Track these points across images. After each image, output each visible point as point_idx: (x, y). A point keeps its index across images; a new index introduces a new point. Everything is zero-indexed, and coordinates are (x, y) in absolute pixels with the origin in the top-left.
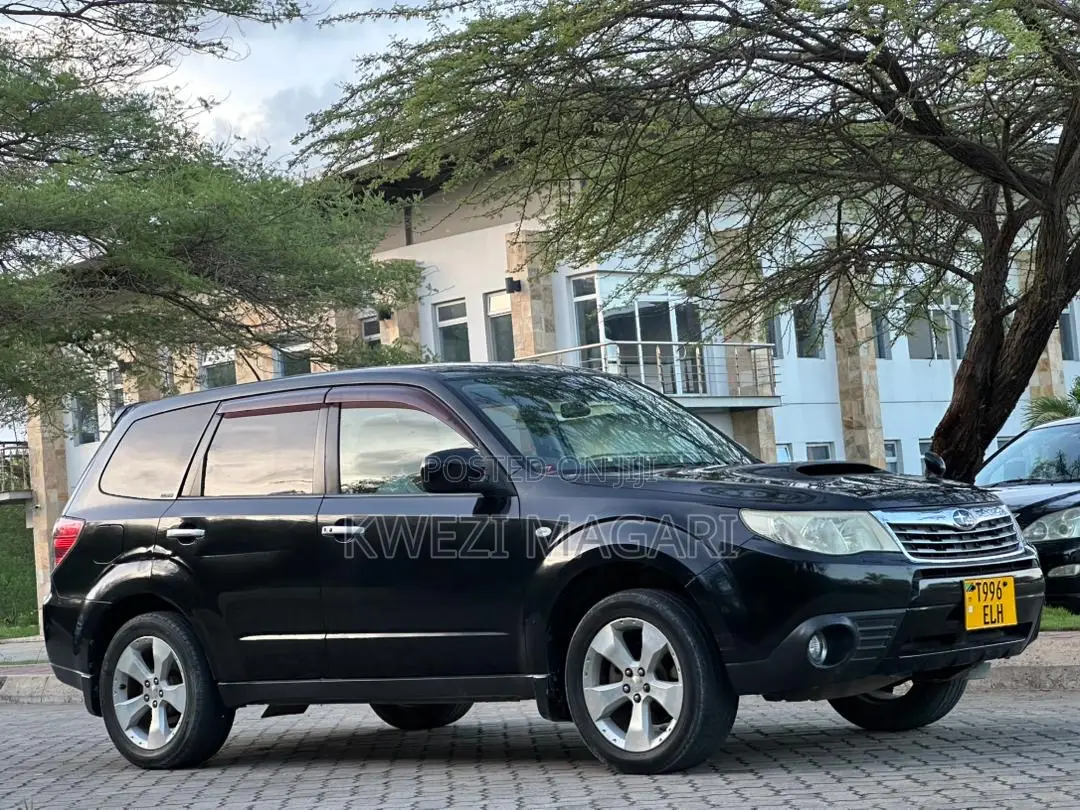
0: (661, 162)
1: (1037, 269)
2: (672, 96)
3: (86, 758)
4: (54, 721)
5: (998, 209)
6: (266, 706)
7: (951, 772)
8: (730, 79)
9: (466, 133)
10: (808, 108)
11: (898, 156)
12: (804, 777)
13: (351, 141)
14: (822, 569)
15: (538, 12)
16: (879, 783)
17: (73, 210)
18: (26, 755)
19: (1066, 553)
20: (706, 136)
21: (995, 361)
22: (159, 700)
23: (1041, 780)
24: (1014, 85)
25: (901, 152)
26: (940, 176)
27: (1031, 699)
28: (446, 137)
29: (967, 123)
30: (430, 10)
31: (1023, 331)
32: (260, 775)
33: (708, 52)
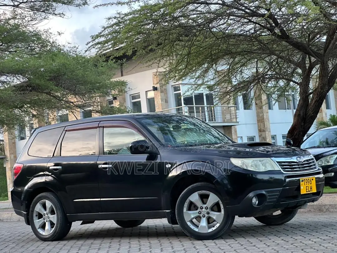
0: (201, 49)
1: (319, 81)
2: (205, 28)
3: (25, 238)
4: (14, 227)
5: (306, 62)
6: (82, 221)
7: (296, 238)
8: (222, 23)
9: (140, 41)
10: (247, 32)
11: (275, 46)
12: (250, 240)
13: (104, 44)
14: (256, 176)
15: (162, 3)
16: (274, 242)
17: (17, 67)
18: (6, 237)
19: (329, 169)
20: (215, 41)
21: (306, 110)
22: (48, 220)
23: (324, 240)
24: (311, 23)
25: (276, 45)
26: (288, 52)
27: (319, 215)
28: (134, 42)
29: (297, 36)
30: (129, 2)
31: (315, 100)
32: (80, 242)
33: (215, 14)
